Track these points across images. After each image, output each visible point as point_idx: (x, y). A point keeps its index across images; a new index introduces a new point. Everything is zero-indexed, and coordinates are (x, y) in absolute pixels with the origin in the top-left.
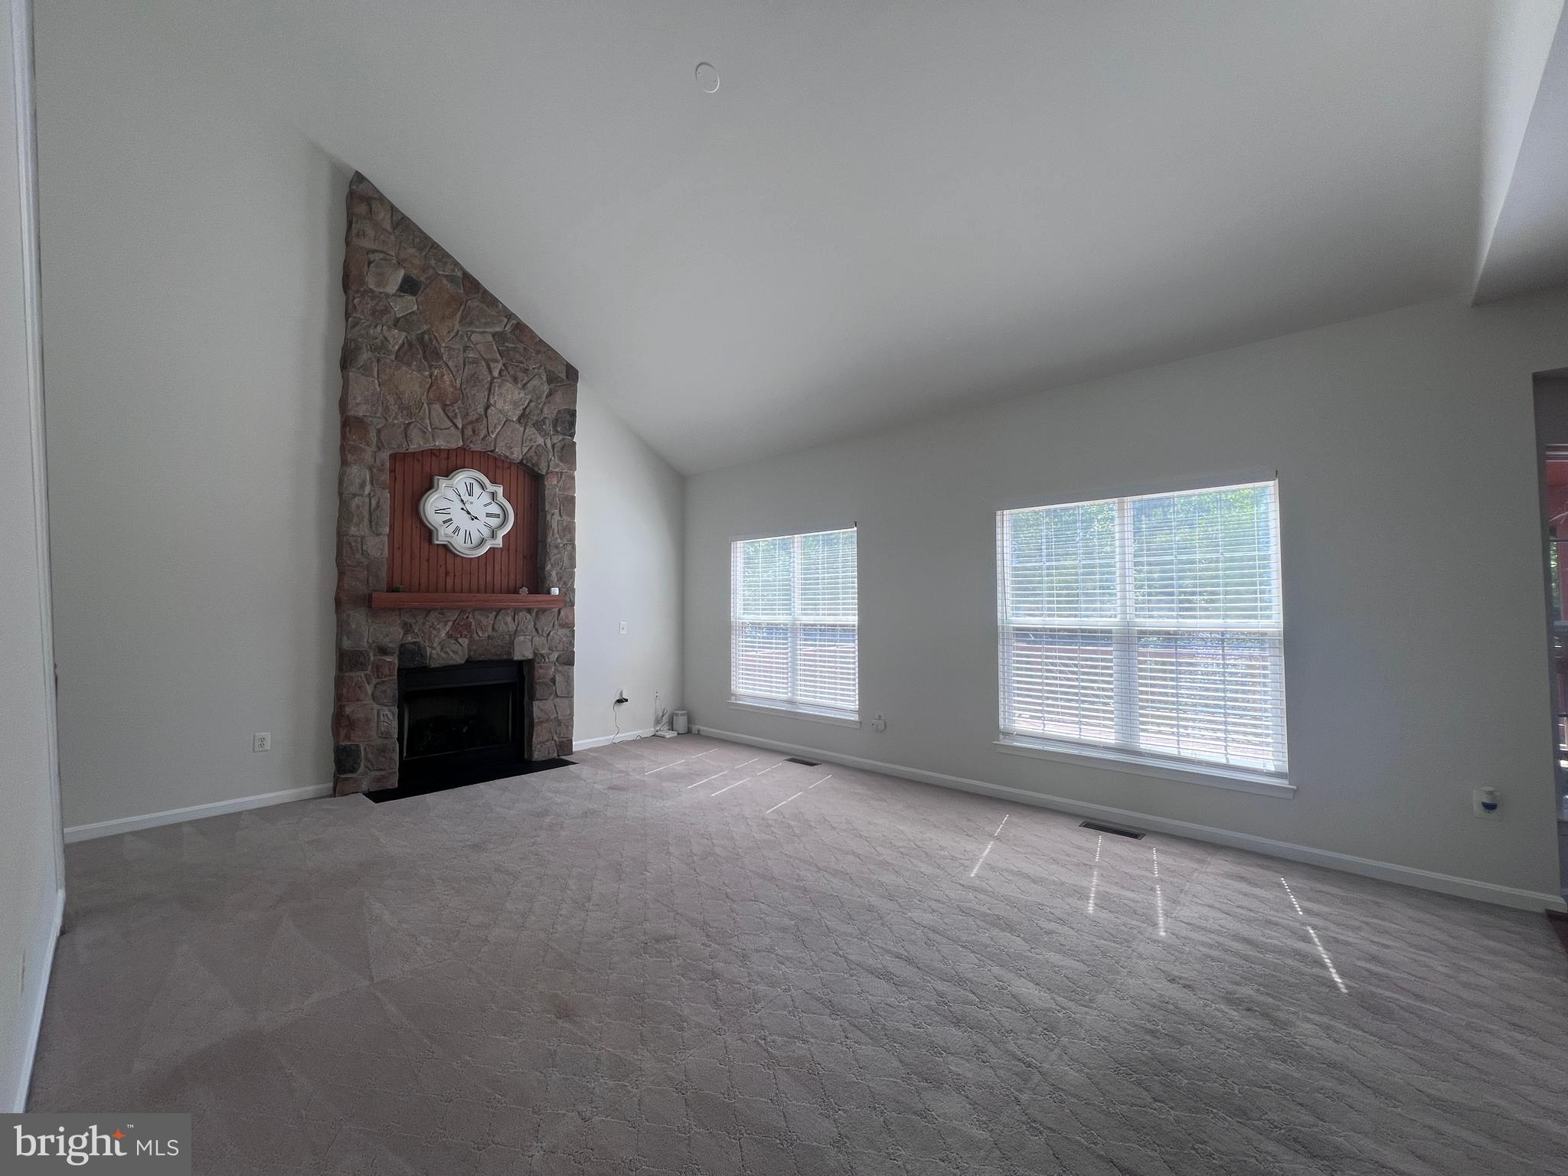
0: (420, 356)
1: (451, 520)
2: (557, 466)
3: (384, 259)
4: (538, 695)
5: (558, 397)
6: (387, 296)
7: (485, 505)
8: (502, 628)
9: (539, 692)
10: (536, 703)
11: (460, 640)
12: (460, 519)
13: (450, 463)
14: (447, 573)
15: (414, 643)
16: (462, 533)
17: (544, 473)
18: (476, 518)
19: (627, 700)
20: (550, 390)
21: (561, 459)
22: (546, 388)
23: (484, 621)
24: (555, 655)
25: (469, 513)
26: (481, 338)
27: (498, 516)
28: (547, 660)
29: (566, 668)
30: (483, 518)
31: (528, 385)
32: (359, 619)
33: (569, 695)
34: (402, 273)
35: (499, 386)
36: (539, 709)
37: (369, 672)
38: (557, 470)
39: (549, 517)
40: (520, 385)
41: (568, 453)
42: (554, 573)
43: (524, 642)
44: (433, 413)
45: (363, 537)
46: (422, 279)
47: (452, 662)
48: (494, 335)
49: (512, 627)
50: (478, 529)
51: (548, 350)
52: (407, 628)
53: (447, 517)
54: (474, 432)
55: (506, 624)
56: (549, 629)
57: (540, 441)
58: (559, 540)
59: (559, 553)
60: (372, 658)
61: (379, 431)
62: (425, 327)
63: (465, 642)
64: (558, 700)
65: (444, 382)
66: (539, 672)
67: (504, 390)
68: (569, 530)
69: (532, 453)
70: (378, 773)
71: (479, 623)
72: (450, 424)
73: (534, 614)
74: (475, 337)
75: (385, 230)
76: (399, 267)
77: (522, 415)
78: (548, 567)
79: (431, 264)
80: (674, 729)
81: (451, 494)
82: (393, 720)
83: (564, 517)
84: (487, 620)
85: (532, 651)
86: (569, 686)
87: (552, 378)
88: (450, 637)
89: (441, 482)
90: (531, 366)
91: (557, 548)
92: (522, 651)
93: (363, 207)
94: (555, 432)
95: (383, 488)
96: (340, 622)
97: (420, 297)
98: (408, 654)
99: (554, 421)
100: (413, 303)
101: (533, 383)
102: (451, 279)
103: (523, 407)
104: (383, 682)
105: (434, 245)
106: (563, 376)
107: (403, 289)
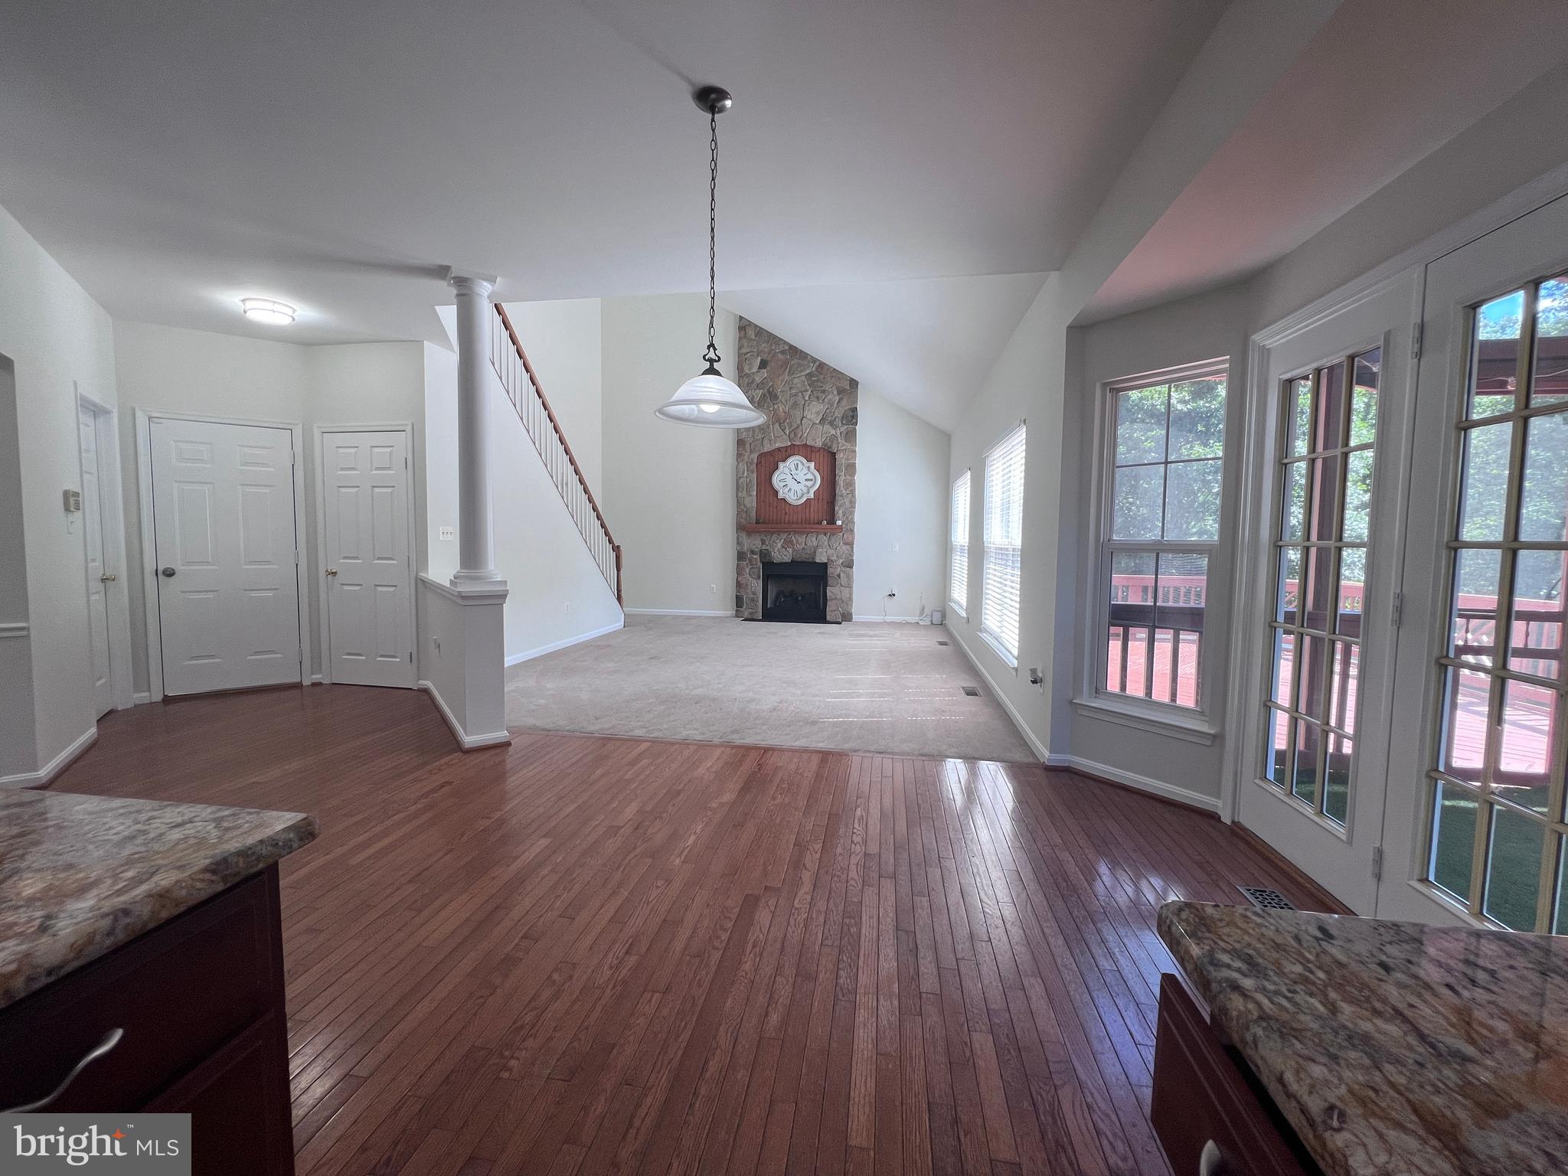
0: (769, 400)
1: (787, 485)
2: (844, 445)
3: (752, 355)
4: (829, 582)
5: (844, 402)
6: (754, 373)
7: (805, 475)
8: (809, 543)
10: (828, 588)
11: (787, 549)
12: (791, 484)
13: (785, 453)
14: (786, 514)
15: (766, 550)
16: (792, 491)
17: (836, 451)
18: (799, 482)
20: (840, 399)
21: (846, 441)
22: (837, 399)
23: (800, 541)
24: (841, 561)
25: (796, 480)
26: (799, 380)
27: (812, 480)
28: (834, 564)
29: (848, 569)
30: (803, 482)
31: (826, 400)
32: (743, 535)
33: (850, 586)
34: (759, 358)
35: (808, 405)
36: (830, 591)
37: (749, 562)
38: (844, 448)
39: (837, 478)
40: (820, 401)
41: (851, 436)
42: (840, 512)
43: (822, 552)
44: (775, 429)
45: (743, 498)
46: (769, 359)
47: (784, 561)
48: (806, 375)
49: (815, 544)
50: (800, 489)
52: (763, 542)
53: (785, 483)
54: (795, 435)
55: (812, 541)
56: (836, 545)
57: (833, 432)
58: (844, 491)
59: (843, 499)
60: (750, 556)
61: (750, 444)
62: (771, 384)
63: (790, 550)
64: (842, 588)
65: (779, 411)
66: (830, 570)
67: (811, 407)
68: (850, 485)
69: (828, 440)
70: (751, 610)
71: (797, 542)
72: (783, 433)
73: (828, 537)
74: (796, 380)
75: (752, 340)
76: (758, 355)
77: (822, 418)
78: (837, 508)
79: (774, 348)
80: (931, 621)
81: (787, 471)
82: (757, 586)
83: (848, 477)
84: (802, 539)
85: (826, 557)
86: (850, 580)
87: (841, 391)
88: (783, 547)
89: (781, 465)
90: (827, 387)
91: (842, 496)
92: (821, 558)
93: (743, 333)
94: (843, 424)
95: (753, 472)
96: (738, 538)
97: (768, 368)
98: (764, 555)
99: (843, 417)
100: (764, 373)
101: (828, 397)
102: (783, 352)
103: (822, 413)
104: (753, 568)
105: (775, 337)
106: (848, 388)
107: (760, 368)
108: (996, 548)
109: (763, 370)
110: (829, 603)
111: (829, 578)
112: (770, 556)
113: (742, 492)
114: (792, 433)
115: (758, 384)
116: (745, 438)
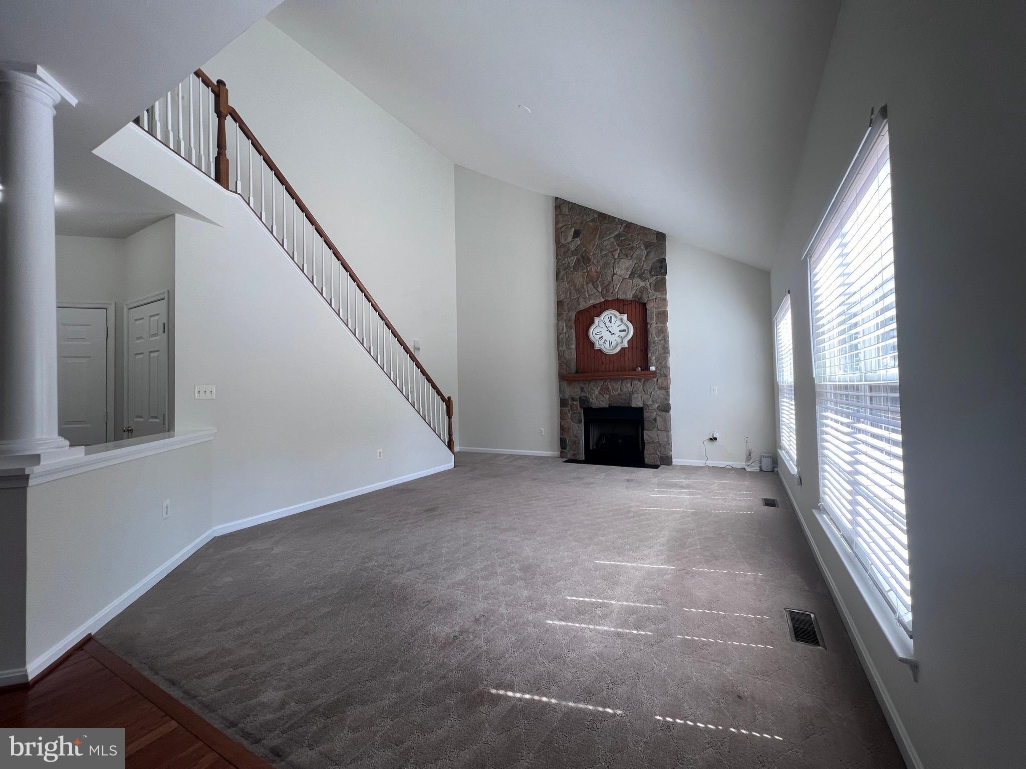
0: (582, 264)
2: (654, 295)
3: (567, 228)
4: (646, 426)
5: (652, 255)
6: (569, 243)
7: (618, 326)
8: (625, 389)
9: (646, 425)
10: (645, 432)
11: (604, 395)
12: (606, 335)
13: (598, 310)
14: (603, 363)
15: (585, 396)
16: (608, 342)
17: (646, 302)
18: (614, 334)
20: (648, 253)
21: (656, 291)
22: (645, 253)
23: (615, 387)
24: (657, 405)
25: (610, 332)
26: (609, 241)
27: (624, 331)
28: (650, 408)
29: (664, 413)
30: (617, 333)
31: (634, 255)
32: (565, 384)
33: (667, 430)
34: (573, 229)
35: (618, 263)
36: (647, 435)
37: (569, 408)
38: (653, 298)
39: (649, 326)
40: (629, 258)
41: (661, 286)
42: (654, 358)
43: (637, 397)
44: (589, 289)
45: (564, 351)
46: (580, 229)
47: (601, 406)
48: (615, 237)
49: (630, 389)
50: (614, 339)
51: (644, 230)
52: (582, 390)
53: (601, 336)
54: (607, 291)
55: (628, 387)
56: (651, 390)
57: (642, 284)
58: (656, 339)
59: (656, 346)
60: (571, 402)
61: (568, 304)
62: (584, 249)
63: (607, 396)
64: (659, 431)
65: (592, 272)
66: (646, 415)
67: (621, 263)
68: (663, 332)
69: (638, 293)
70: (574, 452)
71: (613, 388)
72: (596, 291)
73: (642, 382)
74: (605, 243)
75: (566, 215)
76: (572, 227)
77: (632, 273)
78: (650, 355)
79: (584, 218)
80: (761, 467)
81: (602, 324)
82: (579, 430)
83: (660, 325)
84: (617, 385)
85: (641, 402)
86: (666, 424)
87: (648, 246)
88: (600, 393)
89: (596, 320)
90: (635, 244)
91: (654, 343)
92: (637, 403)
93: (558, 210)
94: (652, 276)
95: (571, 329)
96: (560, 387)
97: (581, 236)
98: (584, 401)
99: (652, 268)
100: (578, 241)
101: (636, 253)
102: (593, 220)
103: (632, 268)
104: (575, 413)
105: (585, 209)
106: (655, 241)
107: (574, 237)
108: (835, 387)
109: (576, 239)
110: (646, 446)
111: (645, 422)
112: (589, 402)
113: (562, 346)
114: (605, 290)
115: (573, 252)
116: (563, 299)
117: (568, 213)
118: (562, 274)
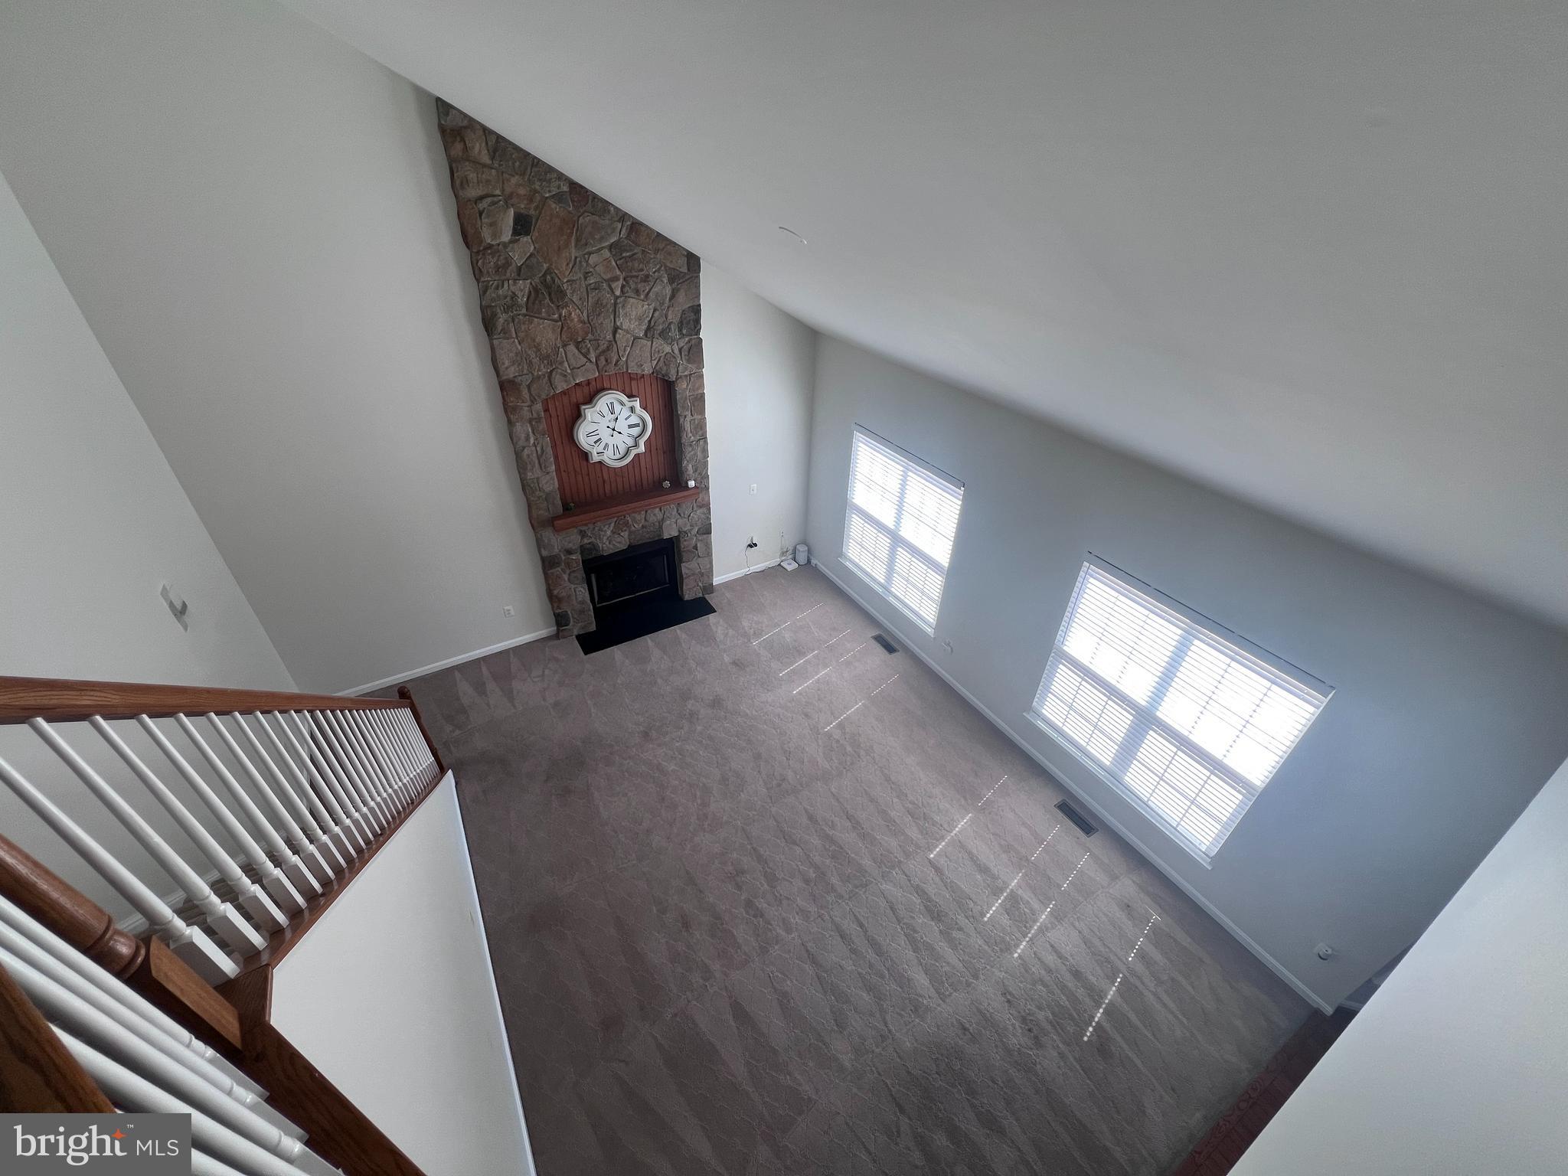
0: (547, 300)
1: (600, 439)
2: (686, 369)
3: (493, 203)
4: (684, 559)
5: (681, 297)
6: (505, 245)
7: (626, 419)
8: (652, 518)
9: (685, 557)
10: (684, 565)
11: (622, 534)
12: (607, 436)
13: (592, 391)
14: (606, 483)
15: (589, 543)
16: (611, 447)
17: (674, 380)
18: (620, 432)
19: (756, 545)
20: (673, 290)
21: (689, 361)
22: (668, 291)
23: (638, 518)
24: (696, 529)
25: (613, 430)
26: (599, 257)
27: (637, 425)
28: (689, 534)
29: (705, 536)
30: (625, 430)
31: (651, 294)
32: (548, 534)
33: (709, 554)
34: (512, 212)
35: (623, 305)
36: (685, 568)
37: (563, 567)
38: (686, 373)
39: (682, 420)
40: (642, 297)
41: (695, 352)
42: (690, 468)
43: (670, 524)
44: (570, 355)
45: (538, 479)
46: (532, 214)
47: (618, 550)
48: (610, 247)
49: (660, 516)
50: (623, 441)
51: (666, 245)
52: (583, 534)
53: (597, 438)
54: (607, 361)
55: (655, 515)
56: (690, 512)
57: (668, 349)
58: (693, 438)
59: (693, 450)
60: (563, 558)
61: (529, 387)
62: (545, 266)
63: (625, 534)
64: (700, 559)
65: (572, 320)
66: (684, 544)
67: (628, 308)
68: (701, 426)
69: (661, 364)
70: (582, 624)
71: (634, 521)
72: (585, 360)
73: (676, 503)
74: (593, 259)
75: (484, 166)
76: (507, 206)
77: (648, 328)
78: (683, 462)
79: (537, 186)
80: (795, 560)
81: (597, 418)
82: (583, 591)
83: (694, 415)
84: (641, 516)
85: (677, 530)
86: (708, 548)
87: (673, 277)
88: (614, 533)
89: (588, 411)
91: (691, 445)
92: (670, 532)
93: (452, 141)
95: (542, 435)
96: (541, 540)
97: (534, 233)
98: (587, 551)
99: (681, 322)
100: (527, 242)
101: (655, 289)
102: (559, 198)
103: (648, 319)
104: (574, 571)
105: (536, 162)
106: (684, 269)
107: (517, 232)
109: (525, 239)
110: (685, 581)
111: (683, 554)
112: (596, 550)
113: (532, 471)
114: (602, 359)
115: (519, 269)
116: (515, 377)
117: (489, 162)
118: (501, 320)
